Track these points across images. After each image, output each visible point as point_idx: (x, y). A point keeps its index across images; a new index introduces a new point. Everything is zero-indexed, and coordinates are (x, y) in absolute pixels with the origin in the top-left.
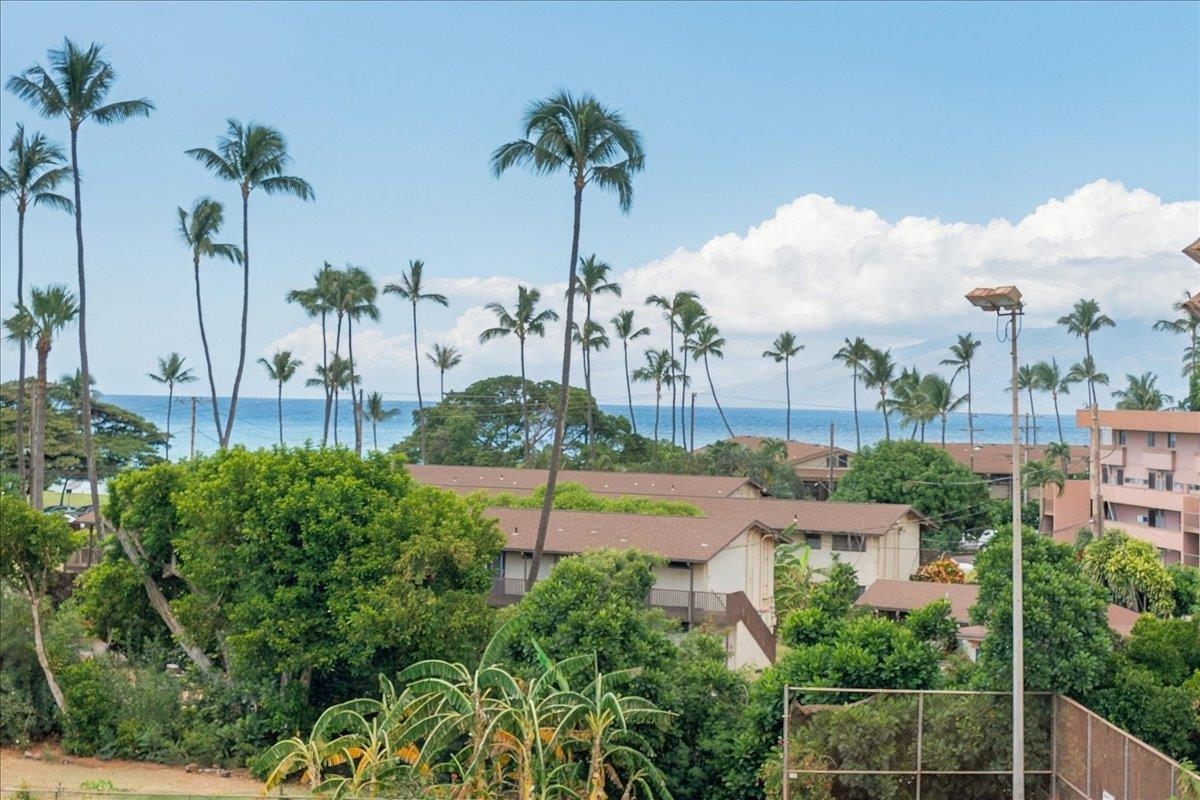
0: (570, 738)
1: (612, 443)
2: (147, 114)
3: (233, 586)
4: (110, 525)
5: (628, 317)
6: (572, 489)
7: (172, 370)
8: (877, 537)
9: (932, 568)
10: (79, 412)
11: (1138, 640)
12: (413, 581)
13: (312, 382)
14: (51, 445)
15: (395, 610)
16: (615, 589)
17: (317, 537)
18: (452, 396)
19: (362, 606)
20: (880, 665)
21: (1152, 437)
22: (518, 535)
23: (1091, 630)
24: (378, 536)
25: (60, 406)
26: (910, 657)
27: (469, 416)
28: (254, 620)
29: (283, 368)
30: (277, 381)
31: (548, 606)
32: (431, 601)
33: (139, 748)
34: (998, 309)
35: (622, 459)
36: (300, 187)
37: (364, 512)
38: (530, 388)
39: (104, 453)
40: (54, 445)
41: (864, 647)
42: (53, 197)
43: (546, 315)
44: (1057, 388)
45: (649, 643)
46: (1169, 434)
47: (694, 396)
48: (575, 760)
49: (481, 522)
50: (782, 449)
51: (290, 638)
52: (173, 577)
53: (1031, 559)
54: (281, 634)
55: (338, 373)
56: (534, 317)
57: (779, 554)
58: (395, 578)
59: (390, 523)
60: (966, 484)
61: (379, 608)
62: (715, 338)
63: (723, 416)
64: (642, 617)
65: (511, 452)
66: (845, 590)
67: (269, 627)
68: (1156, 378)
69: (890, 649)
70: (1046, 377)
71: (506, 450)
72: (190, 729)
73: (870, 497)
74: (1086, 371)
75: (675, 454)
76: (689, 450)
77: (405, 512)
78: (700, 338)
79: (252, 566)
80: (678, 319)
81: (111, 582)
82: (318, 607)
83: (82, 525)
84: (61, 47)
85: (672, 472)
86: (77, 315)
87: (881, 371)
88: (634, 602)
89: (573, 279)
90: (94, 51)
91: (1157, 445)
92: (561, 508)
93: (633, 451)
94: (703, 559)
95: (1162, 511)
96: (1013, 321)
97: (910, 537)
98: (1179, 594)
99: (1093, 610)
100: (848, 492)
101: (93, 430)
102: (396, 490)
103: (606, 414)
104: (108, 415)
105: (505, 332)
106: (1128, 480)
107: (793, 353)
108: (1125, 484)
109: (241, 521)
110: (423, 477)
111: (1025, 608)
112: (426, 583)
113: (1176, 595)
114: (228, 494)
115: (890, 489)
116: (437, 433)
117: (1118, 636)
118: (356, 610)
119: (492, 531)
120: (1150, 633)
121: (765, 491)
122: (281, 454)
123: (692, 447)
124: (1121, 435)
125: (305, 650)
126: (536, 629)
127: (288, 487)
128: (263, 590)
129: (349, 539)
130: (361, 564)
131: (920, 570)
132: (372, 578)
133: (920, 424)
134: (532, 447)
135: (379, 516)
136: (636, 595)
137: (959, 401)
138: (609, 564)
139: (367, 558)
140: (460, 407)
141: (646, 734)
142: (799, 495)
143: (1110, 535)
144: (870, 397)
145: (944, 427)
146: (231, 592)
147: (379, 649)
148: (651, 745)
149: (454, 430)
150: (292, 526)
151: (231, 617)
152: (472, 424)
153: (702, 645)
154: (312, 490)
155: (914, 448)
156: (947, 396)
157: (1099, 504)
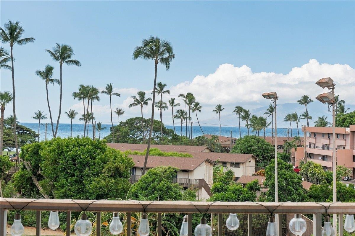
0: (151, 219)
1: (168, 137)
2: (33, 42)
3: (57, 177)
4: (21, 160)
5: (173, 100)
6: (155, 150)
7: (39, 116)
8: (243, 163)
9: (259, 172)
10: (13, 128)
11: (311, 191)
12: (108, 175)
13: (81, 119)
14: (4, 137)
15: (103, 183)
16: (164, 177)
17: (80, 163)
18: (121, 123)
19: (93, 182)
20: (238, 198)
21: (323, 134)
22: (138, 162)
23: (297, 188)
24: (98, 163)
25: (7, 126)
26: (247, 196)
27: (126, 129)
28: (62, 187)
29: (72, 115)
30: (71, 119)
31: (145, 182)
32: (113, 181)
33: (30, 223)
34: (271, 98)
35: (171, 141)
36: (76, 62)
37: (94, 156)
38: (145, 121)
39: (20, 139)
40: (6, 137)
41: (234, 193)
42: (6, 65)
43: (149, 99)
44: (298, 121)
45: (174, 192)
46: (328, 134)
47: (192, 123)
48: (153, 225)
49: (128, 158)
50: (217, 138)
51: (73, 192)
52: (40, 175)
54: (70, 190)
55: (88, 117)
56: (145, 100)
57: (215, 168)
58: (103, 175)
59: (101, 159)
60: (269, 148)
61: (98, 183)
62: (199, 106)
64: (172, 185)
65: (139, 140)
66: (229, 177)
67: (67, 189)
68: (327, 117)
69: (241, 194)
70: (294, 117)
71: (138, 139)
72: (44, 218)
73: (242, 152)
74: (306, 115)
75: (187, 140)
76: (191, 139)
77: (106, 156)
78: (194, 106)
79: (62, 171)
80: (187, 101)
81: (22, 176)
82: (81, 183)
83: (14, 161)
84: (8, 22)
85: (185, 145)
86: (12, 100)
87: (246, 116)
88: (170, 181)
89: (155, 89)
90: (17, 24)
91: (325, 137)
92: (152, 155)
93: (174, 139)
94: (192, 169)
95: (326, 156)
96: (275, 102)
97: (253, 163)
98: (328, 179)
99: (298, 183)
100: (235, 151)
101: (17, 133)
102: (104, 150)
103: (167, 128)
104: (21, 129)
105: (137, 104)
106: (317, 147)
107: (221, 110)
108: (316, 148)
109: (59, 159)
110: (111, 146)
111: (278, 182)
112: (111, 176)
114: (55, 151)
115: (247, 150)
116: (117, 134)
117: (305, 190)
118: (91, 183)
119: (130, 161)
120: (314, 189)
121: (212, 150)
122: (71, 139)
123: (192, 138)
124: (315, 134)
125: (77, 195)
126: (142, 188)
127: (72, 149)
128: (65, 178)
129: (89, 163)
130: (93, 170)
131: (255, 173)
132: (96, 174)
133: (258, 131)
134: (145, 138)
135: (98, 157)
136: (170, 179)
137: (269, 124)
138: (163, 170)
139: (95, 169)
140: (124, 126)
141: (173, 218)
142: (222, 152)
143: (309, 162)
144: (243, 123)
145: (265, 132)
146: (56, 179)
147: (98, 194)
148: (174, 221)
149: (122, 133)
150: (73, 160)
151: (56, 186)
152: (127, 131)
153: (189, 193)
154: (79, 150)
155: (255, 138)
156: (265, 123)
157: (306, 154)
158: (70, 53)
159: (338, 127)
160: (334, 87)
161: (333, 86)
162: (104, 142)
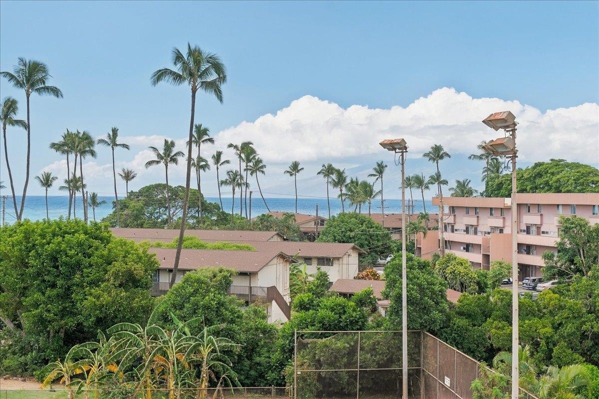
0: (192, 358)
1: (211, 216)
3: (25, 288)
5: (219, 154)
6: (192, 239)
8: (338, 259)
9: (364, 273)
11: (461, 305)
12: (114, 285)
13: (62, 188)
15: (106, 298)
16: (213, 286)
17: (66, 264)
18: (132, 193)
19: (89, 297)
20: (340, 319)
21: (467, 209)
22: (166, 261)
23: (439, 301)
24: (96, 263)
26: (354, 315)
27: (140, 204)
28: (36, 305)
29: (47, 182)
30: (45, 188)
31: (180, 295)
32: (123, 294)
34: (395, 150)
35: (216, 223)
36: (55, 91)
37: (89, 251)
38: (170, 189)
41: (332, 311)
43: (178, 153)
44: (423, 187)
45: (230, 312)
46: (476, 208)
47: (251, 192)
48: (194, 369)
49: (147, 255)
50: (293, 218)
51: (54, 313)
53: (410, 268)
54: (48, 311)
55: (75, 183)
56: (172, 155)
57: (292, 268)
58: (105, 283)
59: (102, 256)
60: (380, 233)
61: (98, 298)
62: (261, 165)
63: (265, 202)
64: (226, 299)
65: (161, 221)
66: (323, 284)
67: (43, 308)
68: (470, 181)
69: (345, 312)
70: (419, 182)
71: (160, 220)
72: (6, 359)
73: (335, 240)
74: (437, 179)
75: (242, 221)
76: (249, 219)
77: (110, 250)
78: (254, 165)
79: (35, 279)
80: (243, 156)
82: (67, 298)
85: (240, 230)
87: (340, 180)
88: (222, 292)
89: (191, 135)
91: (470, 214)
92: (186, 248)
93: (221, 219)
94: (255, 270)
95: (472, 244)
96: (402, 155)
97: (354, 259)
98: (480, 283)
99: (440, 292)
100: (324, 238)
102: (106, 241)
103: (208, 202)
105: (158, 162)
106: (456, 230)
107: (298, 171)
108: (455, 232)
109: (28, 257)
110: (118, 234)
111: (407, 290)
112: (120, 286)
113: (478, 283)
114: (22, 243)
115: (344, 236)
116: (125, 212)
117: (451, 303)
118: (86, 299)
119: (152, 260)
120: (466, 302)
121: (285, 238)
122: (48, 223)
123: (250, 217)
124: (453, 209)
125: (61, 319)
126: (175, 306)
127: (51, 240)
128: (40, 290)
129: (82, 265)
130: (88, 277)
131: (359, 274)
132: (94, 283)
133: (358, 205)
134: (172, 219)
135: (97, 253)
136: (223, 289)
137: (377, 194)
138: (210, 274)
139: (91, 274)
140: (136, 199)
141: (228, 355)
142: (302, 239)
143: (448, 256)
144: (335, 192)
145: (370, 206)
146: (24, 292)
147: (98, 318)
148: (231, 360)
149: (133, 211)
150: (54, 259)
151: (24, 303)
152: (142, 208)
153: (255, 312)
154: (63, 241)
155: (356, 216)
156: (371, 191)
157: (443, 242)
158: (44, 74)
159: (490, 197)
160: (516, 127)
161: (514, 127)
162: (106, 227)
